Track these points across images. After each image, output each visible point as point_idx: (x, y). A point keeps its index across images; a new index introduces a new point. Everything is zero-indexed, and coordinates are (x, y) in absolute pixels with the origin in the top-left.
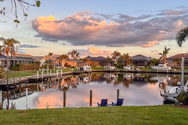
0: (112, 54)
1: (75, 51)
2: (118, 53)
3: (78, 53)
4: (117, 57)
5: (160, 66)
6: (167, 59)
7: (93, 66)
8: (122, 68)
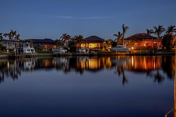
0: (61, 37)
1: (14, 32)
2: (68, 36)
3: (18, 35)
4: (67, 40)
5: (119, 47)
6: (125, 39)
7: (38, 49)
8: (74, 52)
